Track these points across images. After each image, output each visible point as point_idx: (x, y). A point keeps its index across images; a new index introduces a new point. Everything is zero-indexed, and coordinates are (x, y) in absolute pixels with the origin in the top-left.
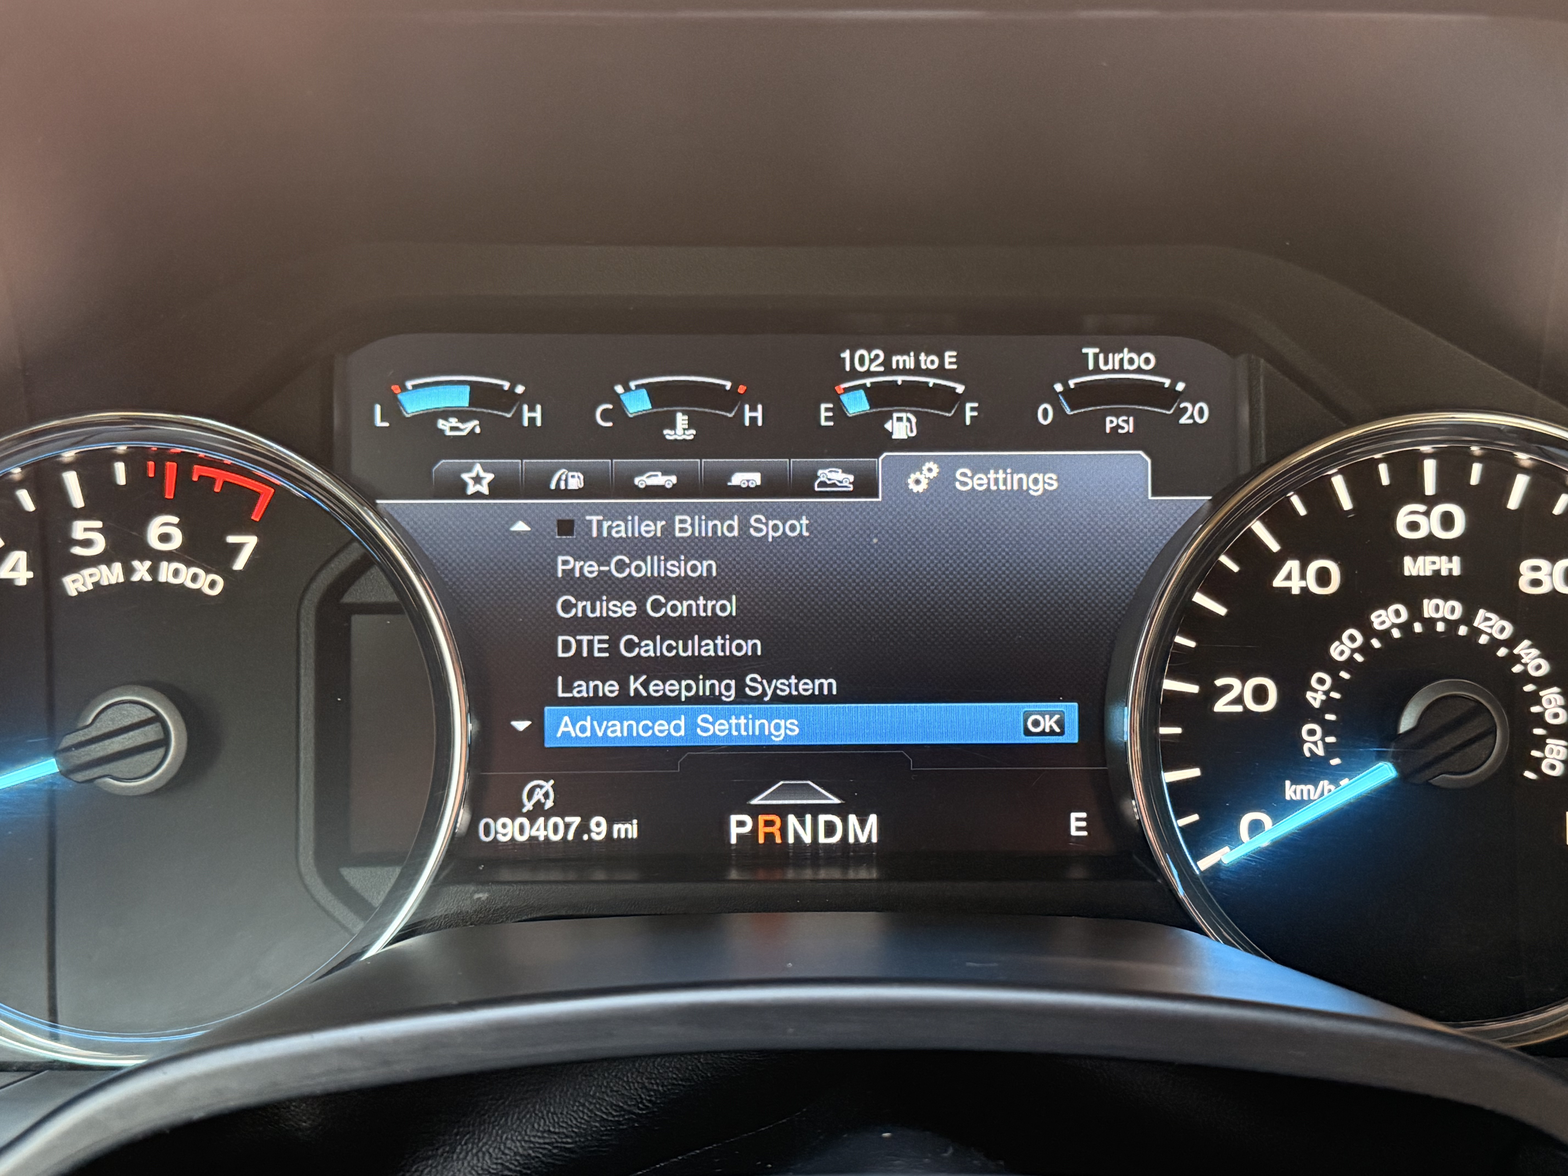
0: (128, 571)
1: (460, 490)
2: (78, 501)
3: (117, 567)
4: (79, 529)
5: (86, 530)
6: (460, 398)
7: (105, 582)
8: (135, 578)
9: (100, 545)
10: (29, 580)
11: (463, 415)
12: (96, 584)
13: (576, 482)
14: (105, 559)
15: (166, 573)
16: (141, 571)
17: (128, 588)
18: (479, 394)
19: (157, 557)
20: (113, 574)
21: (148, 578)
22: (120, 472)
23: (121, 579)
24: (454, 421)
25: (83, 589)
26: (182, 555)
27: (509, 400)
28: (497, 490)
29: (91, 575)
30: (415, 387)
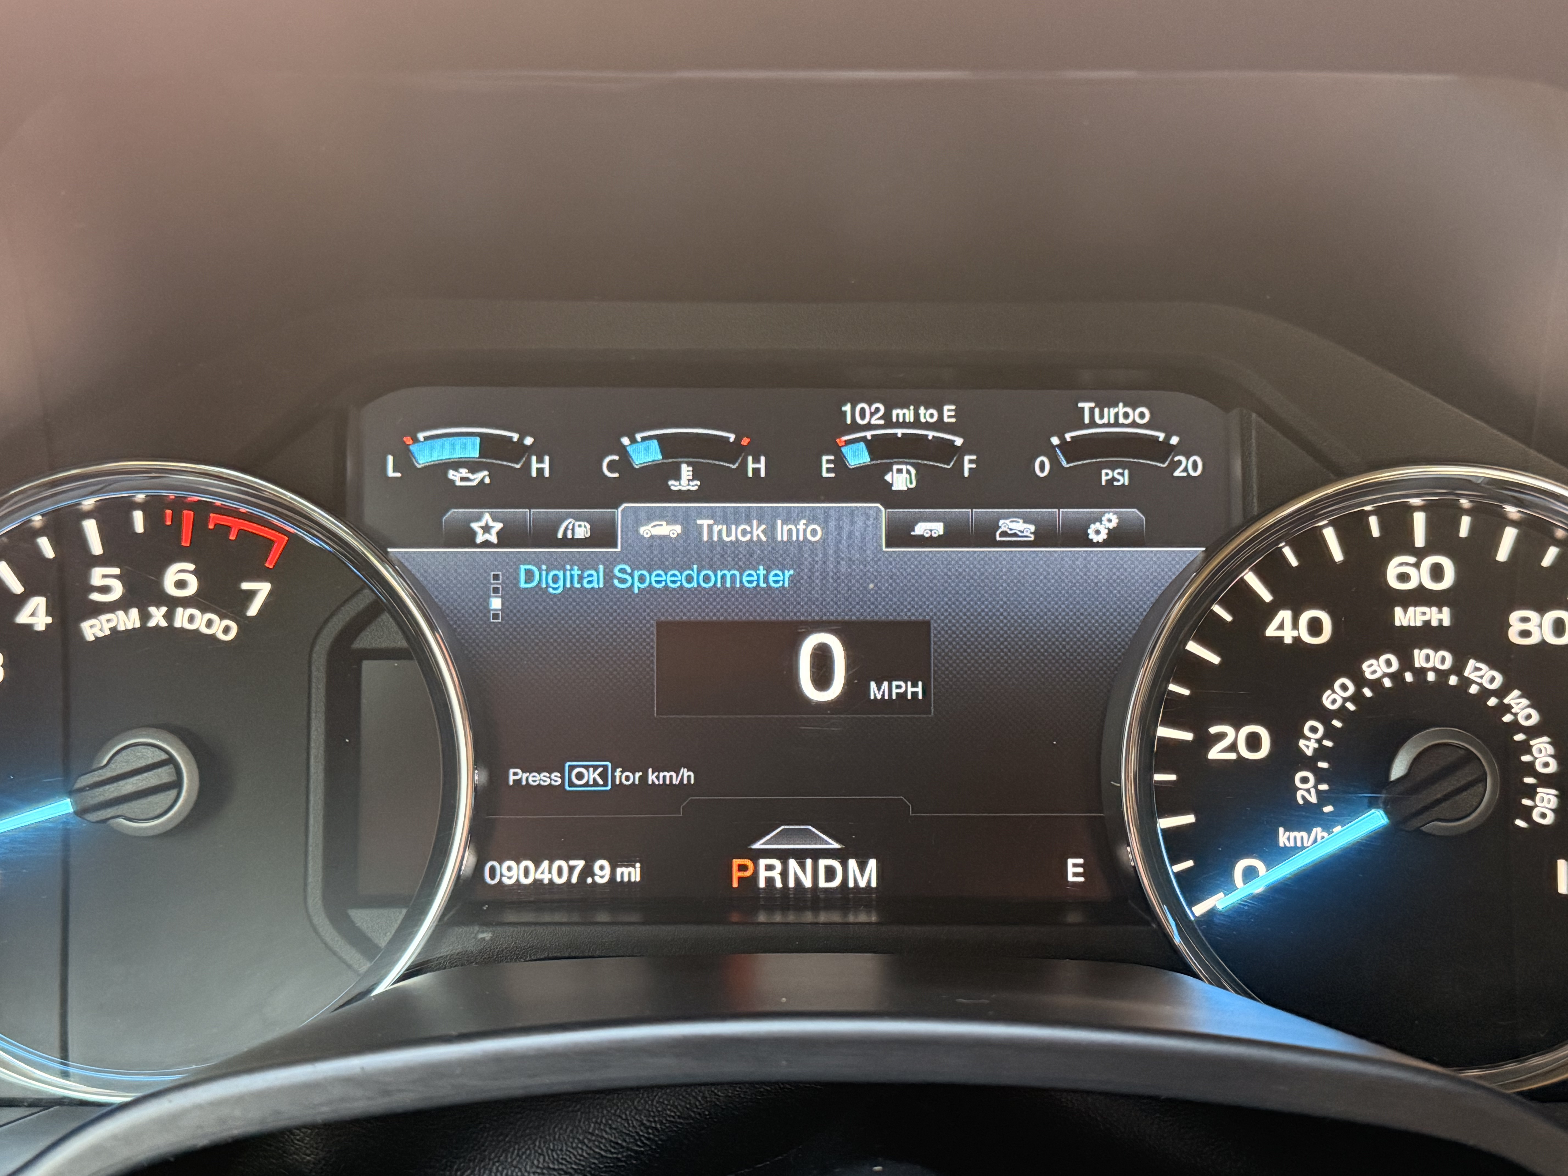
0: (145, 616)
1: (468, 539)
2: (96, 547)
3: (134, 612)
4: (98, 576)
5: (105, 576)
6: (471, 450)
7: (121, 628)
8: (152, 624)
9: (118, 590)
10: (47, 625)
11: (473, 467)
12: (113, 630)
13: (582, 531)
14: (122, 605)
15: (181, 618)
16: (158, 616)
17: (144, 633)
18: (489, 445)
19: (173, 603)
20: (129, 620)
21: (164, 624)
22: (138, 519)
23: (138, 625)
24: (464, 472)
25: (100, 634)
26: (199, 601)
27: (519, 451)
28: (505, 539)
29: (108, 621)
30: (427, 438)
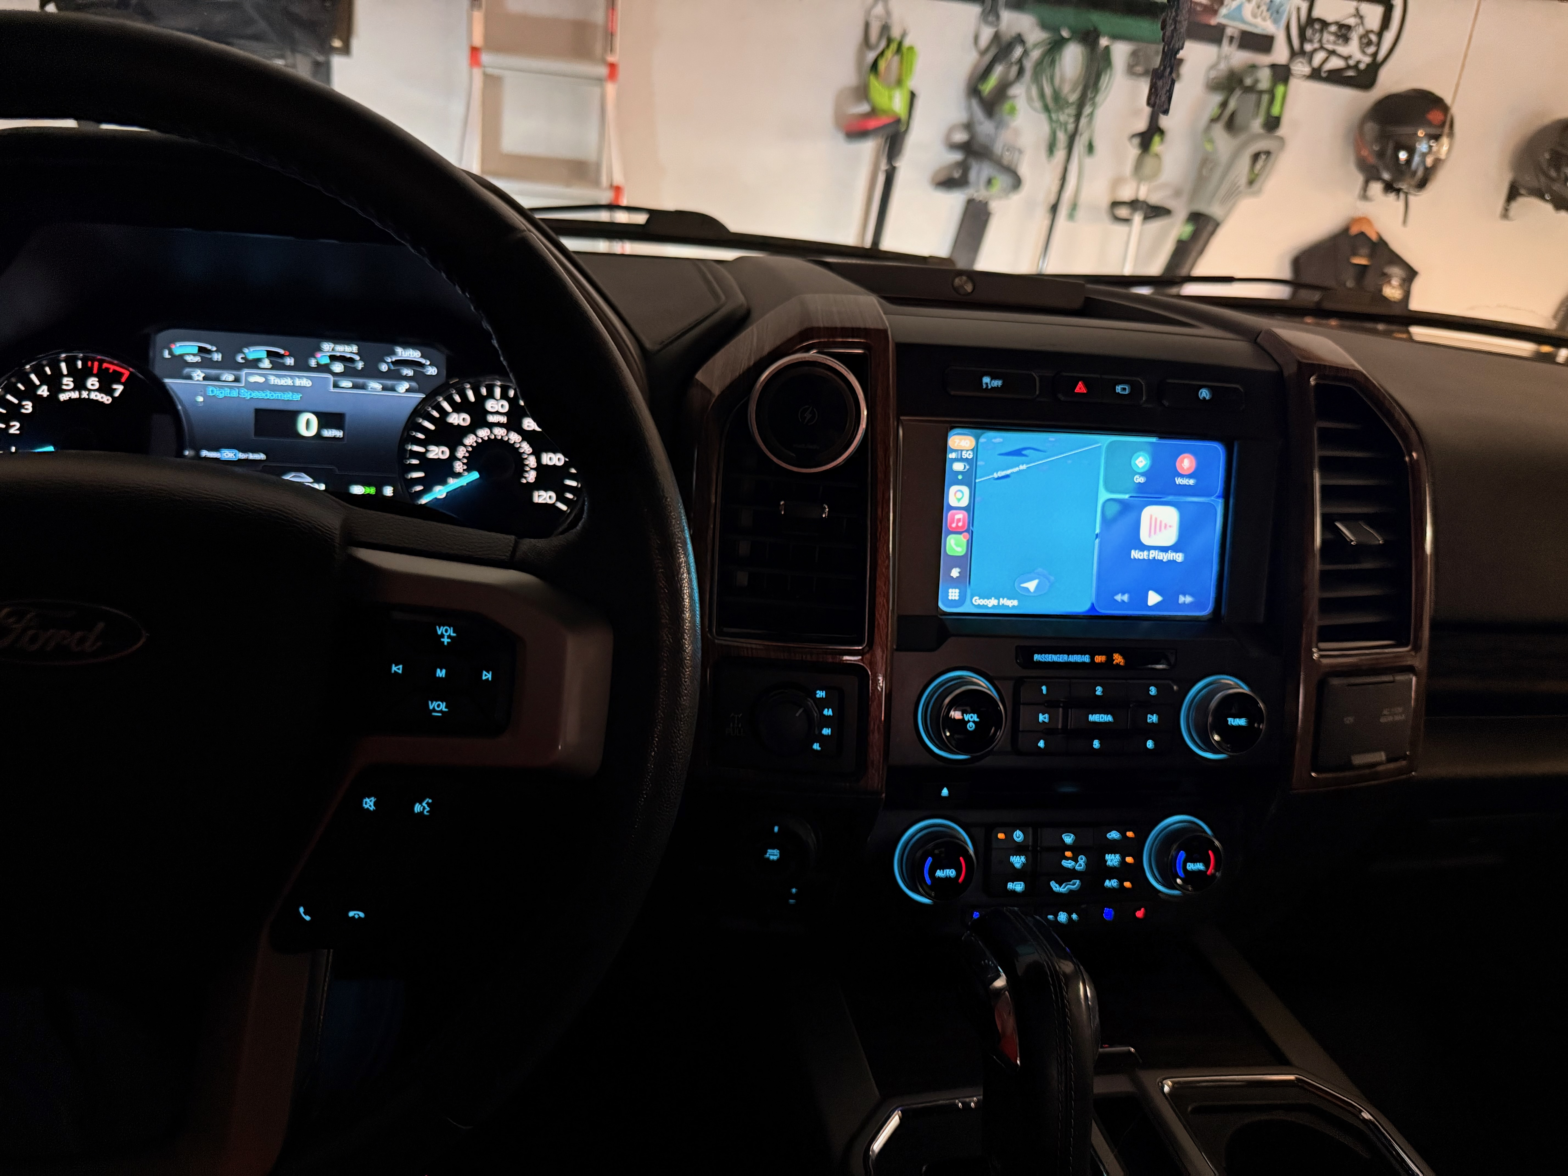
0: (80, 394)
1: (190, 377)
2: (65, 372)
3: (77, 393)
4: (65, 380)
5: (67, 381)
6: (196, 351)
7: (73, 397)
8: (83, 397)
9: (72, 385)
10: (48, 395)
11: (194, 355)
12: (70, 398)
14: (73, 390)
15: (94, 396)
16: (85, 394)
17: (80, 400)
18: (201, 350)
19: (90, 390)
20: (75, 395)
21: (87, 397)
22: (79, 364)
23: (78, 397)
24: (192, 357)
25: (66, 399)
26: (99, 390)
27: (209, 352)
28: (205, 378)
29: (68, 395)
30: (180, 346)
